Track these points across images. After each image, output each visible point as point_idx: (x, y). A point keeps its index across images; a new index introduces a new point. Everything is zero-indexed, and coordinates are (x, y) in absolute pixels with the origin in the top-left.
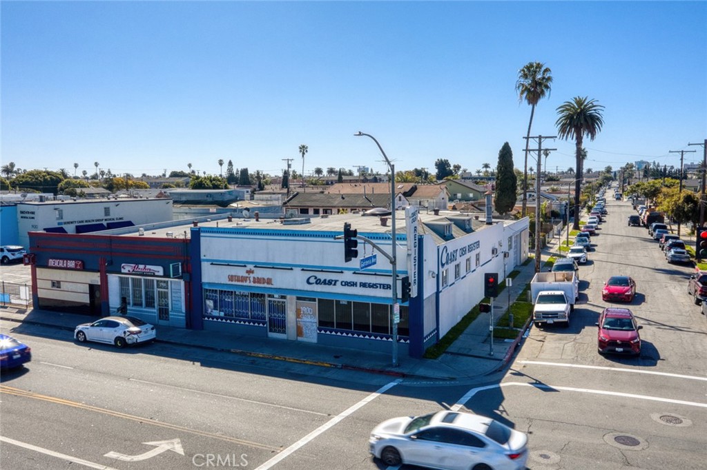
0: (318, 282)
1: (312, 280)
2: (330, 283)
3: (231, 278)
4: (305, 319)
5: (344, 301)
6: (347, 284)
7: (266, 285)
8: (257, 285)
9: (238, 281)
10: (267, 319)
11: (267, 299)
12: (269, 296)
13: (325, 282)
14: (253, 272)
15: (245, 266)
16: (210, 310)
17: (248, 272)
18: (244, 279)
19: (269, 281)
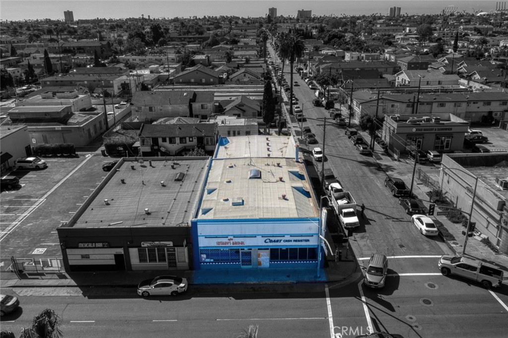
0: (271, 241)
1: (268, 241)
2: (277, 241)
3: (218, 243)
4: (262, 258)
5: (284, 248)
6: (286, 241)
7: (240, 245)
8: (234, 245)
9: (223, 244)
10: (241, 260)
11: (241, 251)
12: (241, 249)
13: (275, 241)
14: (232, 240)
15: (227, 237)
16: (203, 259)
17: (229, 240)
18: (226, 243)
19: (242, 243)
